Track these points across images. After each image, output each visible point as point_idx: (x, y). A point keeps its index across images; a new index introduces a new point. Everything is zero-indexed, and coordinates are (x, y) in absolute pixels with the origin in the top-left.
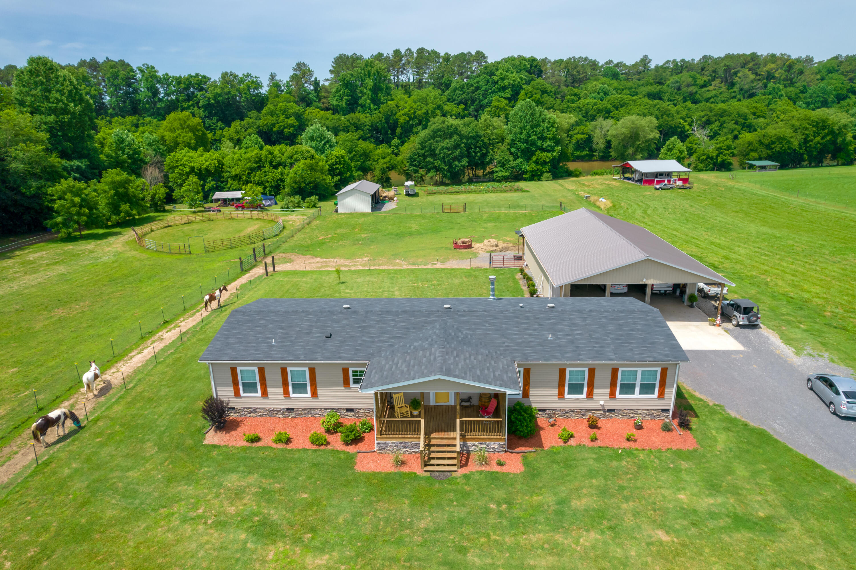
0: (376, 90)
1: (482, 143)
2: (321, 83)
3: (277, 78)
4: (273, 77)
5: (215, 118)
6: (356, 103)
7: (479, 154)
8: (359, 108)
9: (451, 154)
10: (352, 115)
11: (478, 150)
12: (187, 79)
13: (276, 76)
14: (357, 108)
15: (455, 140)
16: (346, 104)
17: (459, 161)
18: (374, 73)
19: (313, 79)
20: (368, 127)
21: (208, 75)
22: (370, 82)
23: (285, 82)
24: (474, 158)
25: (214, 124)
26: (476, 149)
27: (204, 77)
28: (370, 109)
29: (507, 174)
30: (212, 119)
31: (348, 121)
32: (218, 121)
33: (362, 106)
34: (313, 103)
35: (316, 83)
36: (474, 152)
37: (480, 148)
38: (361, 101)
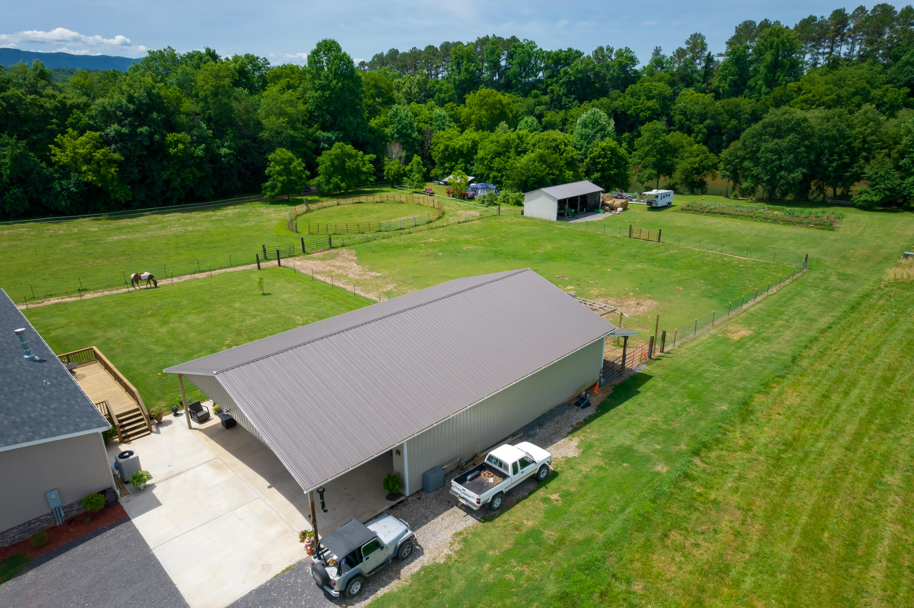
0: (775, 66)
1: (846, 147)
2: (716, 59)
3: (662, 53)
4: (657, 51)
5: (573, 96)
6: (745, 84)
7: (834, 164)
8: (746, 91)
9: (776, 160)
10: (733, 100)
11: (836, 157)
12: (557, 54)
13: (660, 50)
14: (744, 90)
15: (791, 141)
16: (730, 86)
17: (790, 171)
18: (777, 44)
19: (706, 53)
20: (747, 116)
21: (581, 51)
22: (769, 57)
23: (668, 57)
24: (826, 169)
25: (570, 102)
26: (832, 155)
27: (577, 52)
28: (759, 93)
29: (876, 199)
30: (570, 98)
31: (723, 107)
32: (574, 99)
33: (751, 89)
34: (695, 83)
35: (709, 59)
36: (827, 159)
37: (840, 155)
38: (751, 82)
